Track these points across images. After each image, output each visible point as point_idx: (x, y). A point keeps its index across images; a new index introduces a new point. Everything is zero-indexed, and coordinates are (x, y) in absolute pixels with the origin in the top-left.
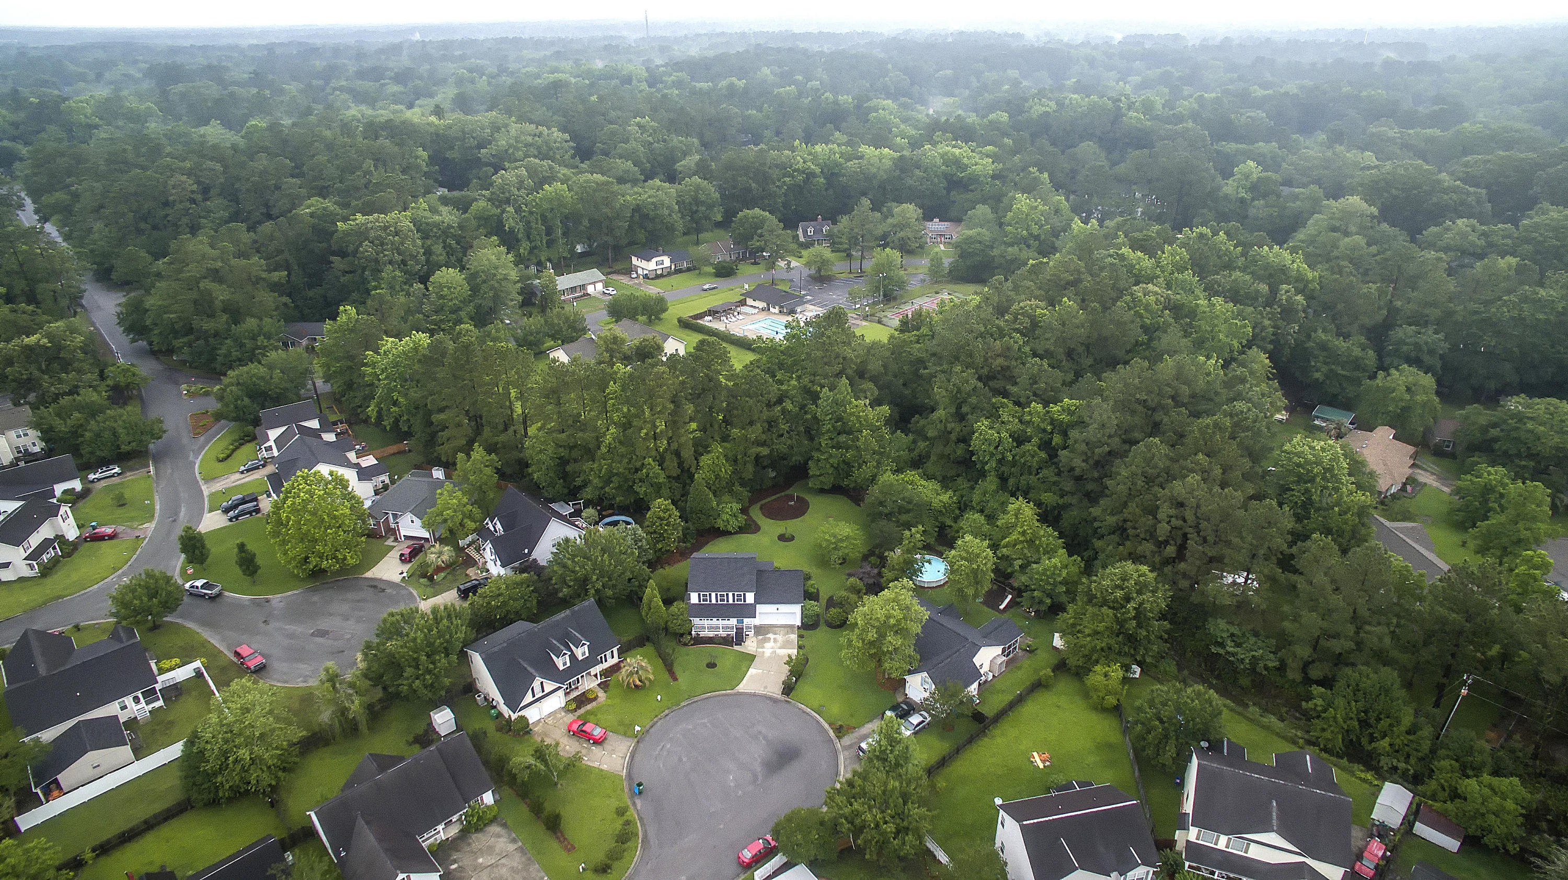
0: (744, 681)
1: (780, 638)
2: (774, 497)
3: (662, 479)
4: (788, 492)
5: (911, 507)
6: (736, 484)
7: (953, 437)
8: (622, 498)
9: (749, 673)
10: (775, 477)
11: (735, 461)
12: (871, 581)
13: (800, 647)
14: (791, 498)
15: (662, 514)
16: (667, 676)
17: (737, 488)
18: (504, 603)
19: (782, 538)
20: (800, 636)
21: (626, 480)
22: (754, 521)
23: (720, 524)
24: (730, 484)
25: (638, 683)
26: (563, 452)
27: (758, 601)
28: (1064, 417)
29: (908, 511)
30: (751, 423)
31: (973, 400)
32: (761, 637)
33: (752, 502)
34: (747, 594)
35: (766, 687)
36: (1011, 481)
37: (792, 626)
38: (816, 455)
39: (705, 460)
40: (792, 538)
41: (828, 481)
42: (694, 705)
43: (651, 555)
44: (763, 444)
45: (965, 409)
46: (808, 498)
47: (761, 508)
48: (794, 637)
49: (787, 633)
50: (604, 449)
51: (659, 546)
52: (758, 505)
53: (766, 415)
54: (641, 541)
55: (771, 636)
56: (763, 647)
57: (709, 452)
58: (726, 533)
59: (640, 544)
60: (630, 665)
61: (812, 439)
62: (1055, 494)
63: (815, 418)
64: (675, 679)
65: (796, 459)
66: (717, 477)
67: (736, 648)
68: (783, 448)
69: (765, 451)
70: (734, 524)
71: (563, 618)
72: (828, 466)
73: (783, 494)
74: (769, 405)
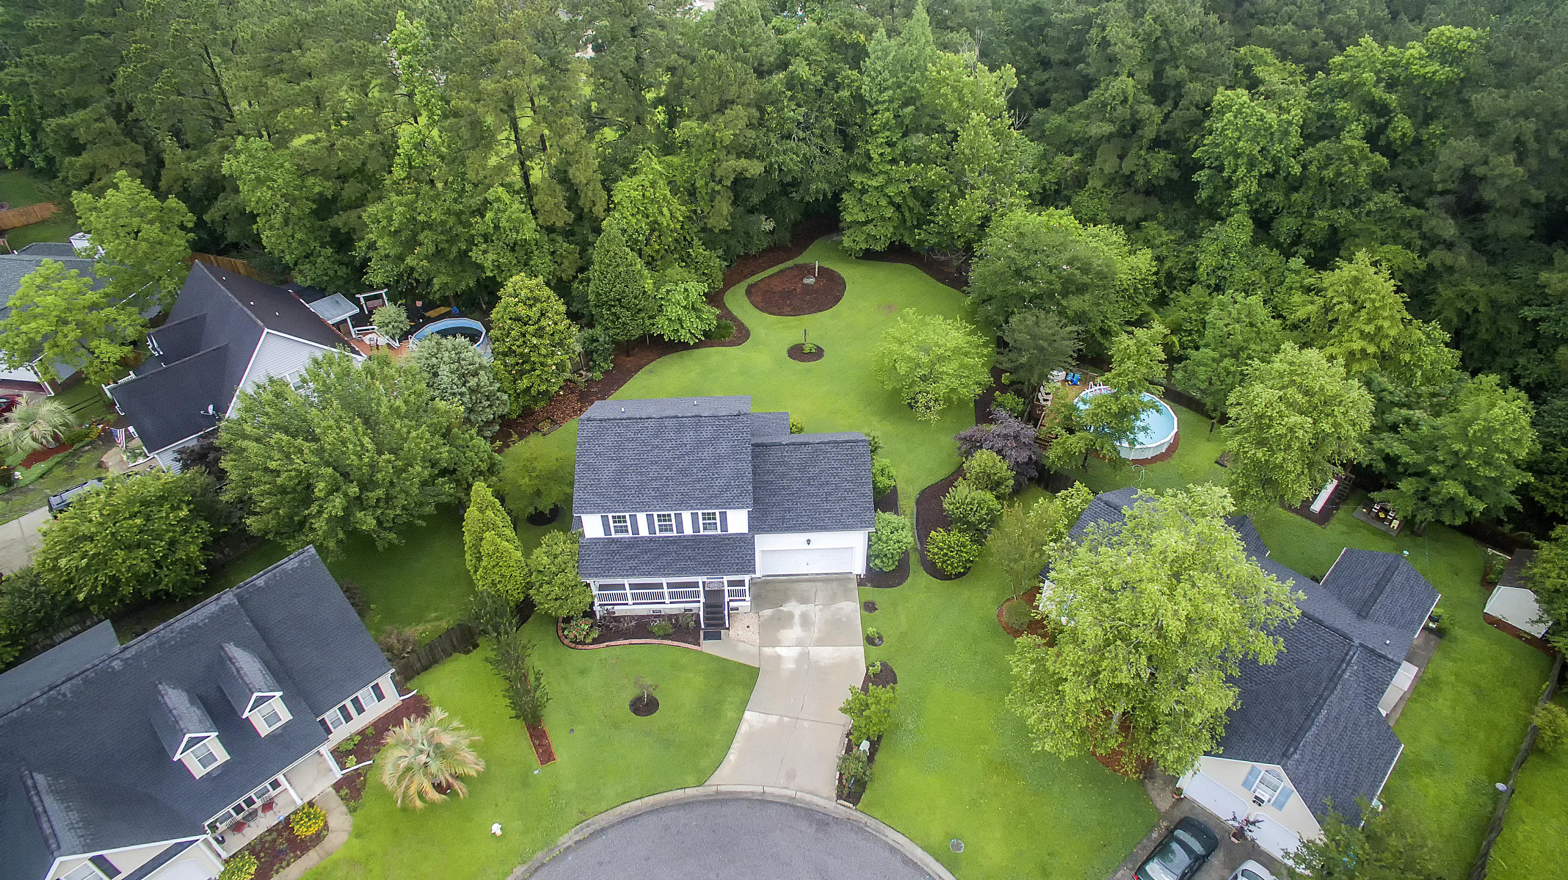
0: (732, 756)
1: (815, 611)
2: (776, 269)
3: (529, 231)
4: (801, 260)
5: (1086, 279)
6: (696, 242)
7: (1149, 132)
8: (445, 279)
9: (744, 728)
10: (771, 232)
11: (692, 193)
12: (1023, 456)
13: (870, 641)
14: (807, 270)
15: (522, 311)
16: (524, 748)
17: (698, 250)
18: (100, 561)
19: (797, 352)
20: (869, 607)
21: (453, 240)
22: (734, 319)
23: (663, 327)
24: (683, 243)
25: (433, 795)
26: (317, 186)
27: (758, 524)
28: (1438, 71)
29: (1082, 289)
30: (722, 107)
31: (1198, 50)
32: (767, 613)
33: (730, 282)
34: (730, 514)
35: (791, 775)
36: (1286, 226)
37: (840, 579)
38: (858, 179)
39: (626, 189)
40: (818, 353)
41: (883, 234)
42: (597, 844)
43: (505, 405)
44: (750, 154)
45: (1172, 73)
46: (845, 271)
47: (749, 292)
48: (851, 608)
49: (833, 599)
50: (399, 173)
51: (524, 383)
52: (741, 288)
53: (754, 85)
54: (475, 374)
55: (794, 608)
56: (776, 643)
57: (635, 172)
58: (677, 347)
59: (473, 382)
60: (405, 743)
61: (848, 148)
62: (1408, 246)
63: (858, 98)
64: (546, 755)
65: (818, 187)
66: (655, 226)
67: (708, 647)
68: (792, 162)
69: (755, 168)
70: (692, 327)
71: (213, 618)
72: (883, 203)
73: (790, 263)
74: (761, 72)
